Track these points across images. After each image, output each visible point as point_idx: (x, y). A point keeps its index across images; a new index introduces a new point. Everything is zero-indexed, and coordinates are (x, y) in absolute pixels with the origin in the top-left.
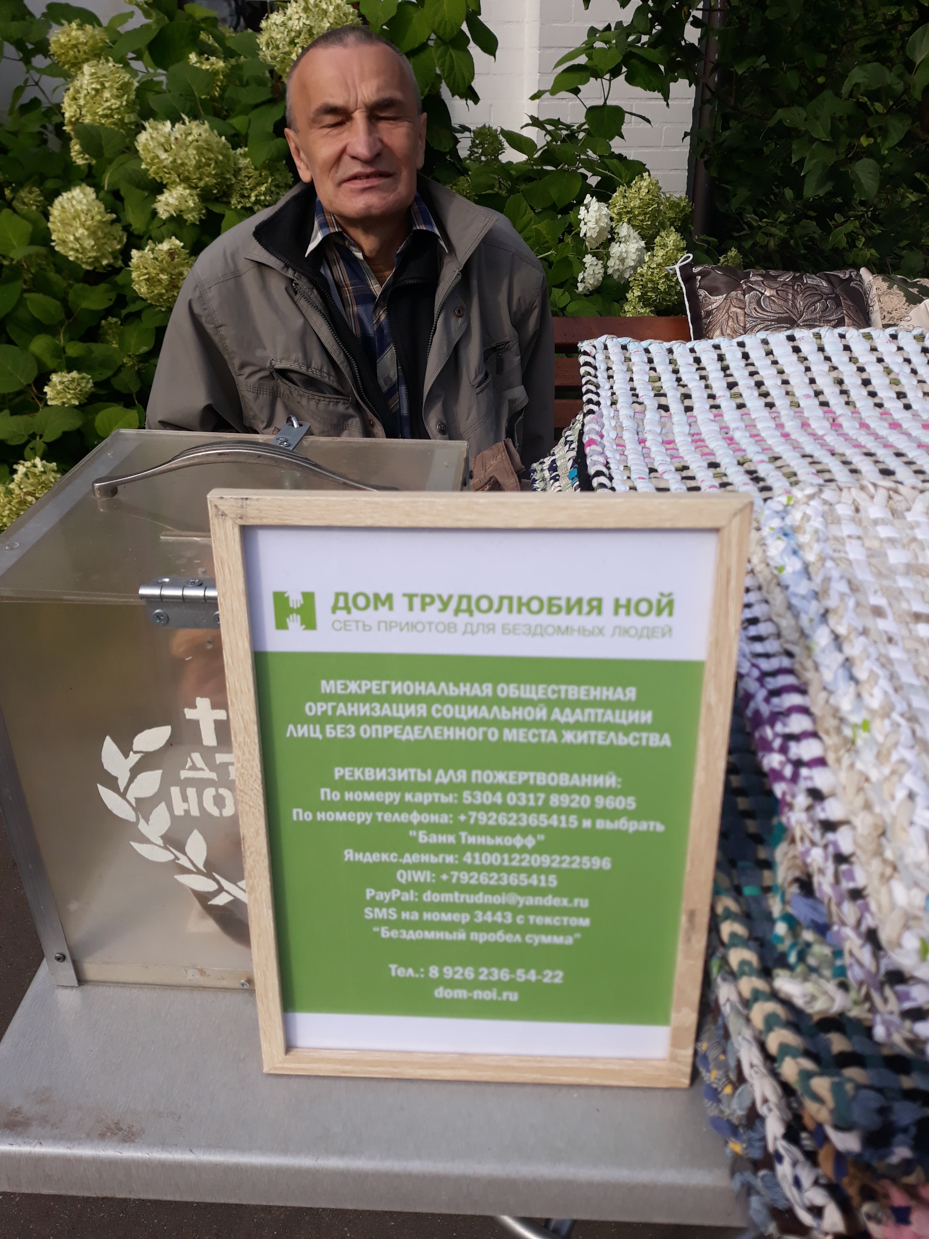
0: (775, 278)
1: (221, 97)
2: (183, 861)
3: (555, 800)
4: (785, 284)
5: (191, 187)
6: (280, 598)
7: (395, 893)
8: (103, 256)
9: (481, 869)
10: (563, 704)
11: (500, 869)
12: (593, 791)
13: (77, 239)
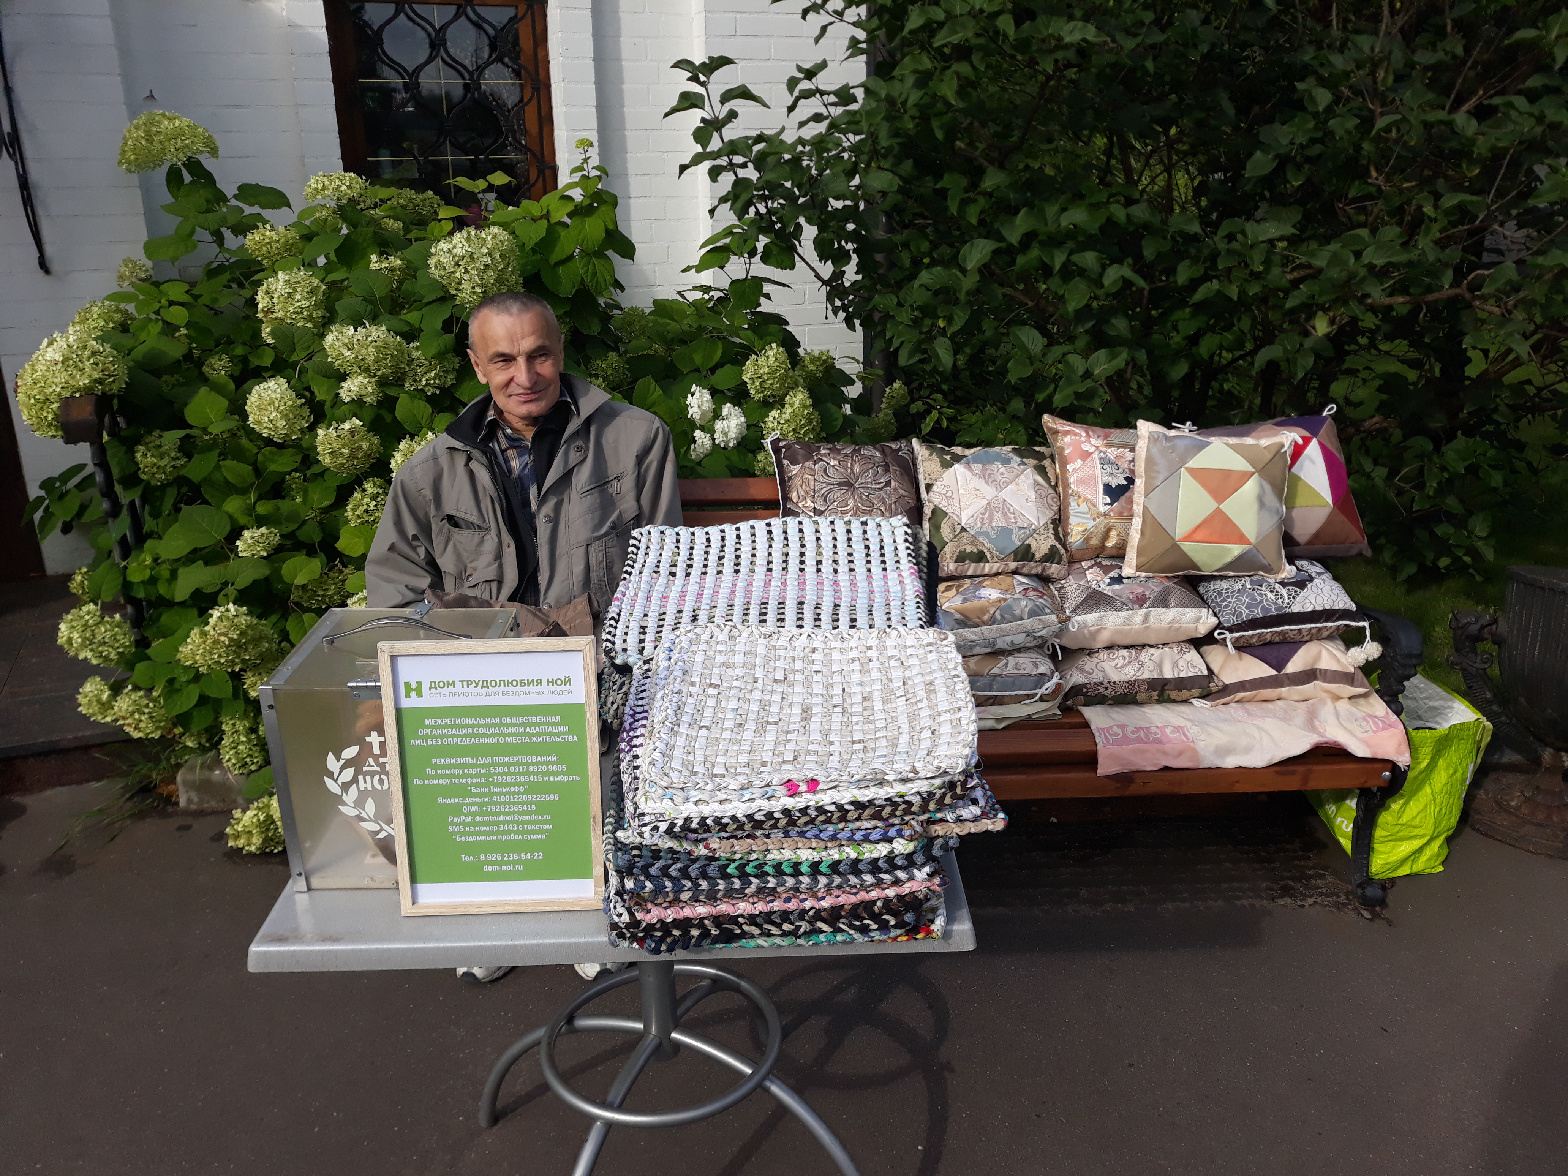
0: (839, 451)
1: (399, 288)
2: (364, 815)
3: (531, 768)
4: (846, 455)
5: (370, 376)
6: (407, 684)
7: (462, 818)
8: (293, 432)
9: (501, 804)
10: (531, 725)
11: (509, 803)
12: (547, 763)
13: (271, 421)
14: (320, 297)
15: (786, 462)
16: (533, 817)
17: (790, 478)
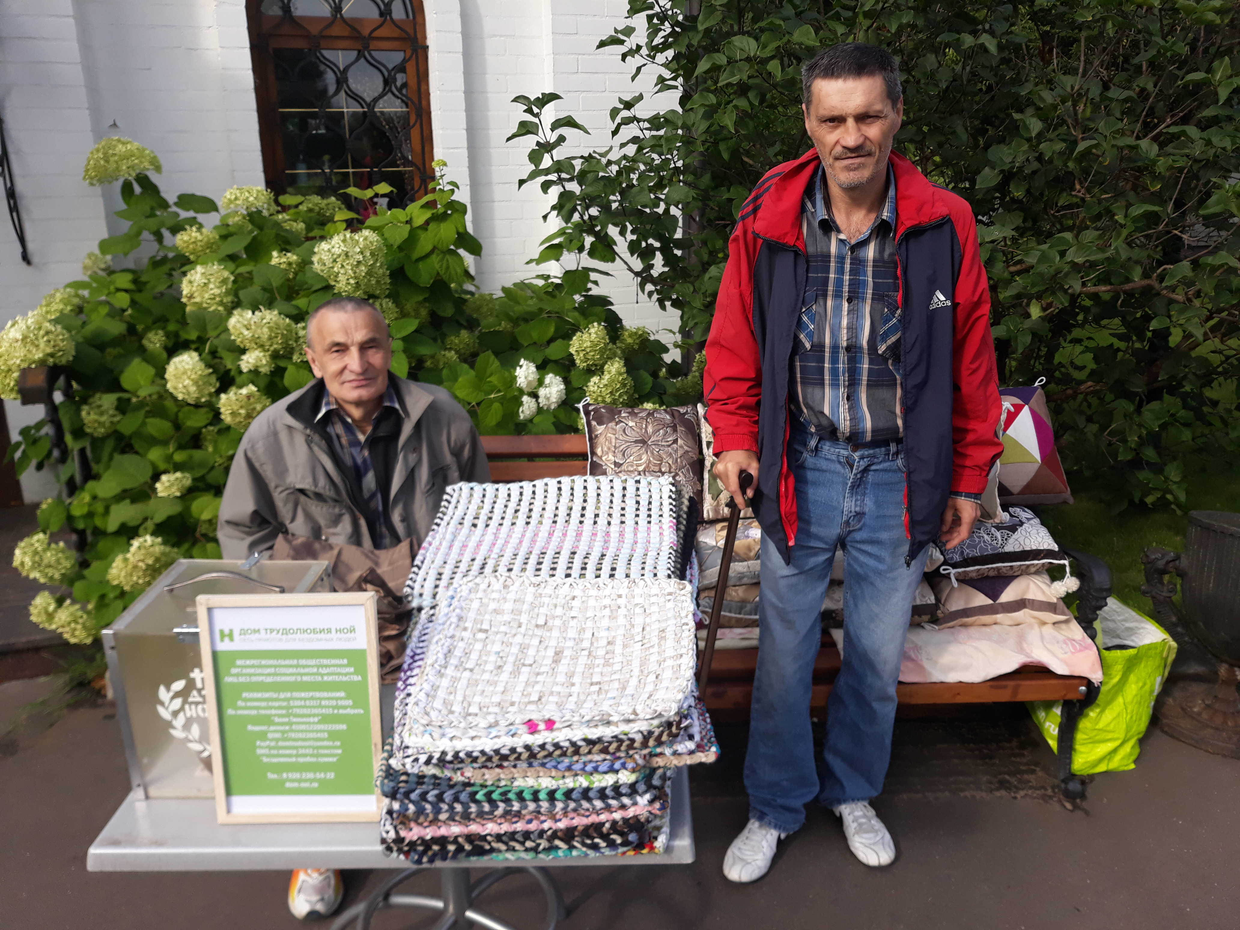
0: (636, 414)
1: (294, 278)
2: (190, 737)
3: (323, 703)
4: (642, 418)
5: (265, 351)
6: (222, 632)
7: (268, 743)
8: (202, 396)
9: (299, 731)
10: (323, 666)
11: (306, 731)
13: (185, 387)
14: (230, 285)
15: (594, 423)
16: (326, 743)
17: (596, 436)
